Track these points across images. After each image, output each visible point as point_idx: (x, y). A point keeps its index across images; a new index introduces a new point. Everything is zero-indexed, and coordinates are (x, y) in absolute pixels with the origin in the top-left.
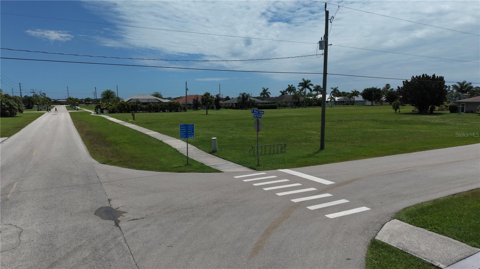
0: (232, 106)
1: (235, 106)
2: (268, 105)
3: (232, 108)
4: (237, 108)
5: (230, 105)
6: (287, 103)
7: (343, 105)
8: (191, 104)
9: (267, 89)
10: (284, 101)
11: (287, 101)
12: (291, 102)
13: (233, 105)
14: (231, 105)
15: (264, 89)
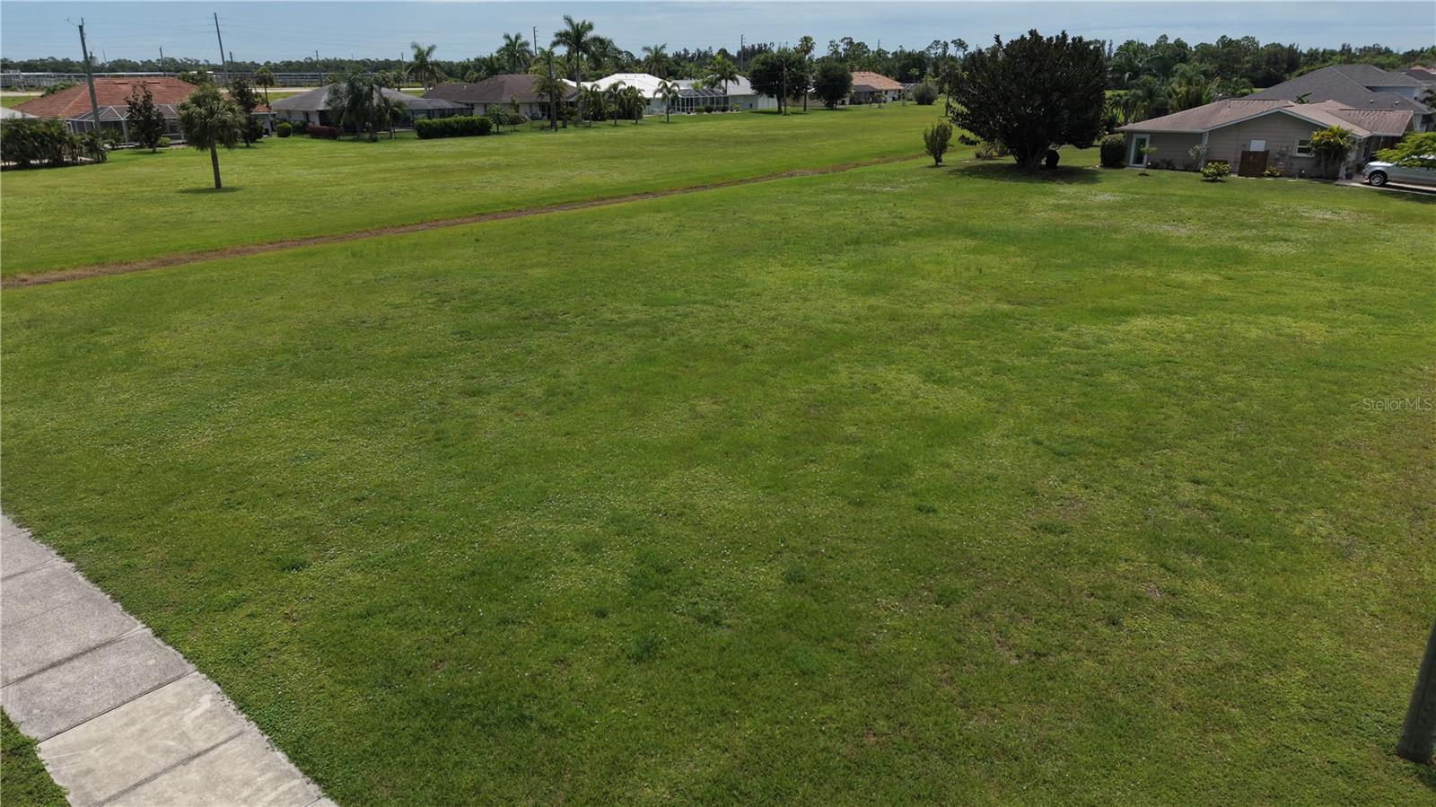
0: (305, 125)
1: (317, 123)
2: (457, 122)
3: (306, 133)
4: (331, 135)
5: (298, 119)
6: (517, 108)
7: (699, 111)
8: (120, 122)
9: (431, 49)
10: (507, 99)
11: (516, 102)
12: (531, 104)
13: (308, 120)
14: (302, 118)
15: (419, 49)
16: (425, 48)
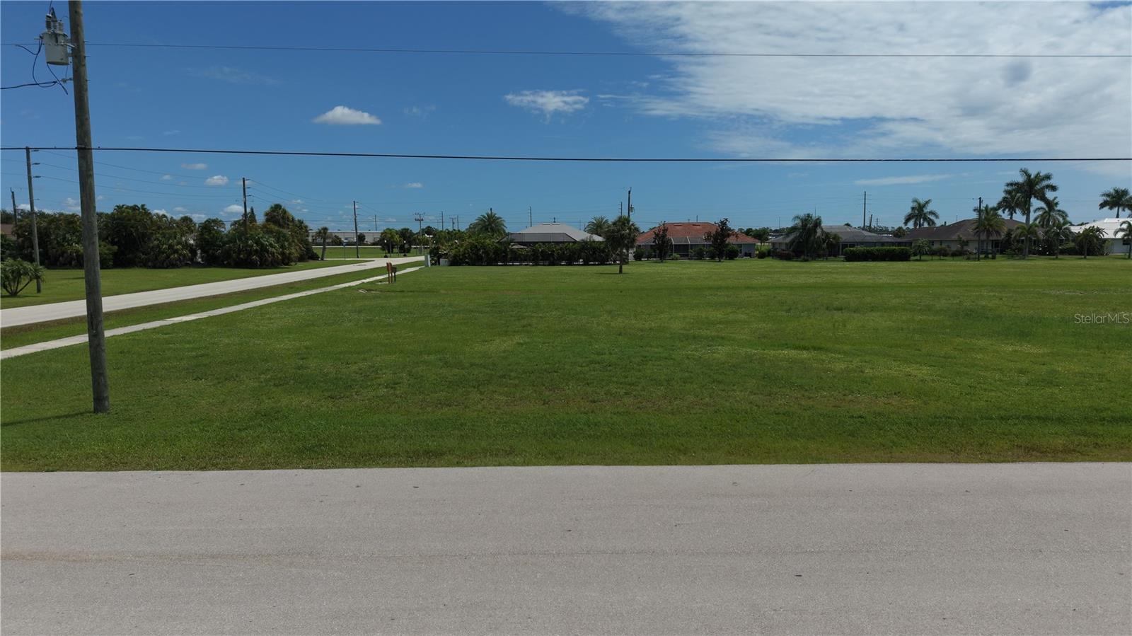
6: (964, 244)
9: (927, 203)
11: (964, 239)
15: (917, 203)
16: (922, 201)
